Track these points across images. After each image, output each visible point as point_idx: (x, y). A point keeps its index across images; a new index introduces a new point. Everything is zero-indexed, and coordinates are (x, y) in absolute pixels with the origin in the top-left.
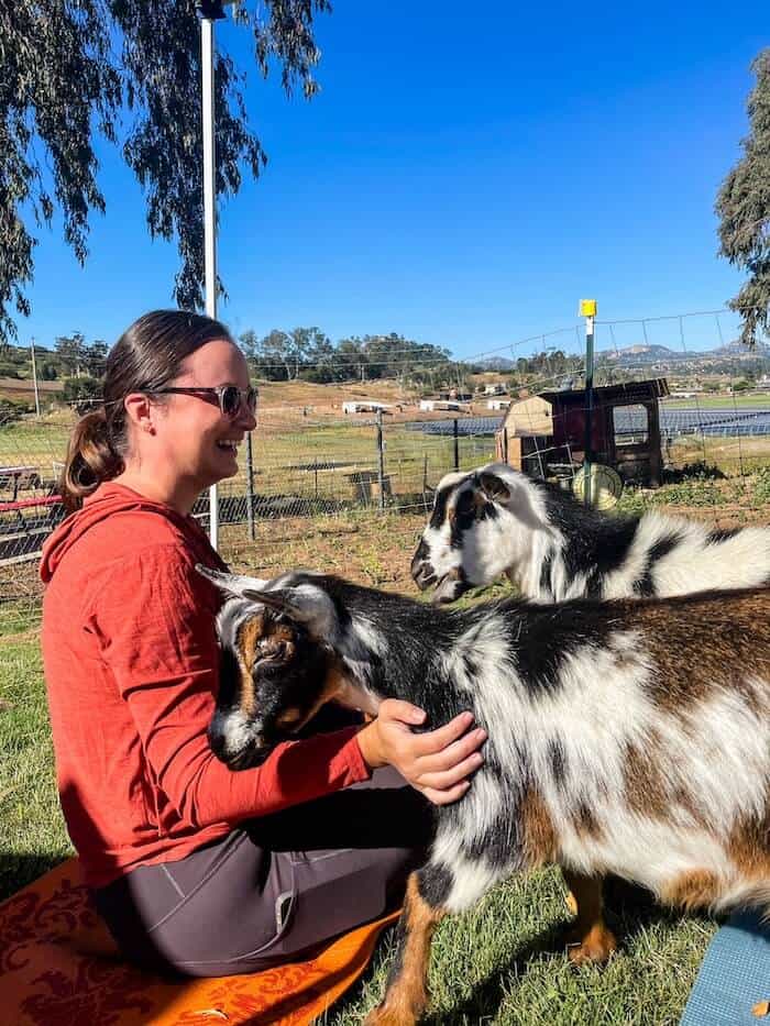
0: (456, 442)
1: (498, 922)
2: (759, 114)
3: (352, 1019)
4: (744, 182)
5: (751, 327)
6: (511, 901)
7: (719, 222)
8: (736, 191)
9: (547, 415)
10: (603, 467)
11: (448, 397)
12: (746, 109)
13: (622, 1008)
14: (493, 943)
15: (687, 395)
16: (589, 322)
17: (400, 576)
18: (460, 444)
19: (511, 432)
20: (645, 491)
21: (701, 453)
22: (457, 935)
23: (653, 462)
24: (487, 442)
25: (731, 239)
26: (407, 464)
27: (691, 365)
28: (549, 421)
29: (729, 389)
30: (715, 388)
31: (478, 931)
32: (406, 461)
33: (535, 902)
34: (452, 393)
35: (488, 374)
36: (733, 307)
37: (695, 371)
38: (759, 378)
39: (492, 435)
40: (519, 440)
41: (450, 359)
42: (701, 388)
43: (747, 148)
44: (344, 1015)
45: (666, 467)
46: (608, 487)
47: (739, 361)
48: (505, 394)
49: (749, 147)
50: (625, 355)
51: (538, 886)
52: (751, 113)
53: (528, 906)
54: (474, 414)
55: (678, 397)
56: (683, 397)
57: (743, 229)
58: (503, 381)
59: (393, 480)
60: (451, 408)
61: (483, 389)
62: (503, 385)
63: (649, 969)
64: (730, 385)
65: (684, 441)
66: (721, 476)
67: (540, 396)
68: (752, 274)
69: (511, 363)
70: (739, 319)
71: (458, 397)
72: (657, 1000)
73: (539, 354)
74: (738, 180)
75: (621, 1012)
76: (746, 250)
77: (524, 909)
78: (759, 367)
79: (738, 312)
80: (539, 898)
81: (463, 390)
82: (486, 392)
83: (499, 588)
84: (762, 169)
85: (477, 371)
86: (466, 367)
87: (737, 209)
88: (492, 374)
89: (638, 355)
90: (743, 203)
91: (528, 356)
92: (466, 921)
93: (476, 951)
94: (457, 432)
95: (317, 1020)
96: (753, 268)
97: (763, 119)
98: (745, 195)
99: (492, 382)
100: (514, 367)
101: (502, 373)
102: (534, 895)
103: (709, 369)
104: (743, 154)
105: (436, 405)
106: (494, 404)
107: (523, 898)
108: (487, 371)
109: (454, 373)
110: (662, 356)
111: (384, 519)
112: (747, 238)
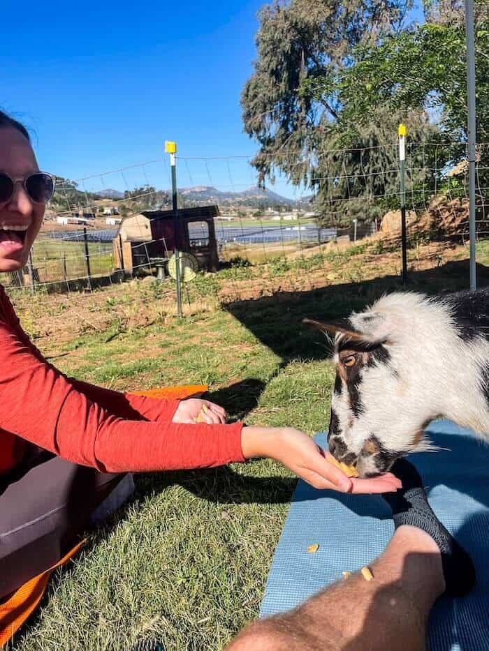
0: (86, 246)
1: (139, 542)
2: (262, 46)
3: (34, 637)
4: (255, 88)
5: (262, 178)
6: (147, 526)
7: (243, 111)
8: (251, 93)
9: (147, 227)
10: (186, 254)
11: (77, 215)
12: (255, 43)
13: (225, 575)
14: (137, 557)
15: (229, 218)
16: (172, 157)
17: (50, 333)
18: (89, 247)
19: (124, 238)
20: (210, 274)
21: (238, 252)
22: (110, 558)
23: (213, 257)
24: (108, 246)
25: (249, 122)
26: (50, 261)
27: (230, 200)
28: (149, 231)
29: (251, 215)
30: (244, 215)
31: (125, 551)
32: (49, 259)
33: (163, 524)
34: (81, 213)
35: (105, 200)
36: (252, 164)
37: (233, 204)
38: (267, 209)
39: (111, 242)
40: (129, 244)
41: (77, 188)
42: (236, 215)
43: (256, 68)
44: (27, 636)
45: (220, 260)
46: (190, 266)
47: (256, 199)
48: (118, 214)
49: (257, 67)
50: (192, 192)
51: (164, 512)
52: (258, 44)
53: (158, 527)
54: (97, 227)
55: (224, 220)
56: (227, 220)
57: (255, 117)
58: (116, 205)
59: (40, 273)
60: (80, 223)
61: (102, 210)
62: (116, 208)
63: (238, 547)
64: (251, 213)
65: (229, 245)
66: (250, 265)
67: (142, 214)
68: (261, 145)
69: (120, 194)
70: (256, 172)
71: (86, 215)
72: (246, 564)
73: (139, 189)
74: (252, 87)
75: (225, 578)
76: (258, 130)
77: (156, 529)
78: (267, 203)
79: (255, 168)
80: (165, 520)
81: (88, 210)
82: (105, 213)
83: (124, 335)
84: (264, 81)
85: (97, 198)
86: (89, 195)
87: (252, 104)
88: (108, 200)
89: (200, 192)
90: (254, 102)
91: (132, 190)
92: (116, 547)
93: (125, 565)
94: (86, 239)
95: (5, 646)
96: (262, 142)
97: (265, 49)
98: (255, 96)
99: (108, 206)
100: (123, 196)
101: (115, 200)
102: (163, 519)
103: (240, 203)
104: (254, 71)
105: (69, 220)
106: (111, 221)
107: (155, 523)
108: (104, 198)
109: (81, 198)
110: (214, 194)
111: (36, 298)
112: (258, 124)
